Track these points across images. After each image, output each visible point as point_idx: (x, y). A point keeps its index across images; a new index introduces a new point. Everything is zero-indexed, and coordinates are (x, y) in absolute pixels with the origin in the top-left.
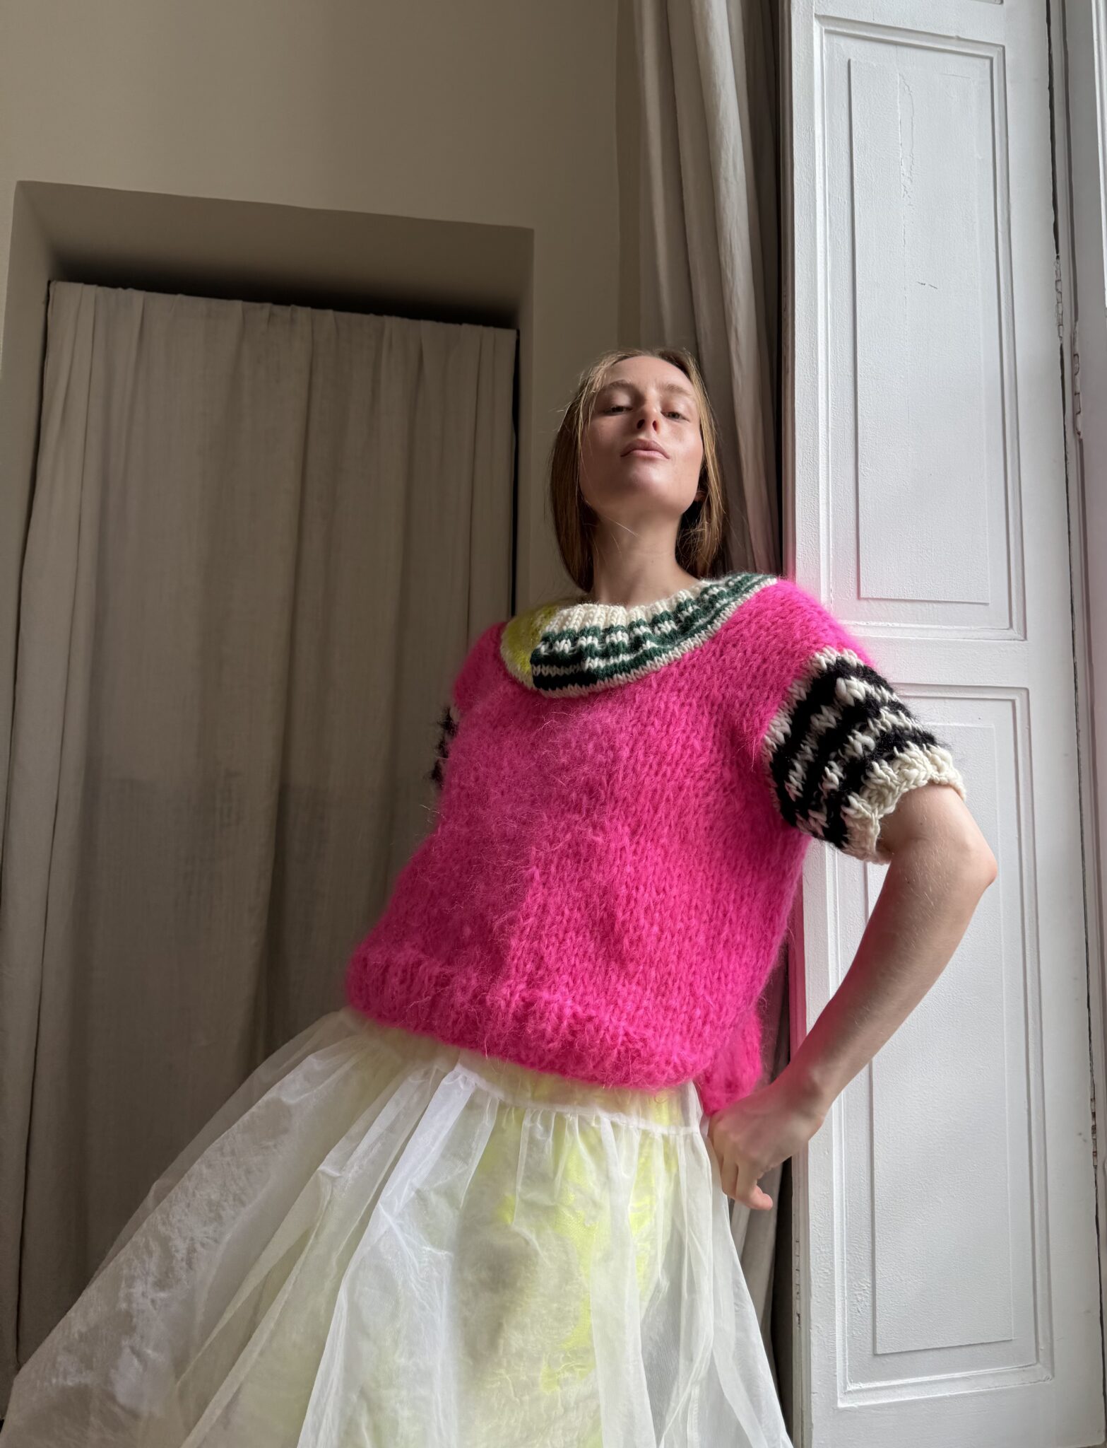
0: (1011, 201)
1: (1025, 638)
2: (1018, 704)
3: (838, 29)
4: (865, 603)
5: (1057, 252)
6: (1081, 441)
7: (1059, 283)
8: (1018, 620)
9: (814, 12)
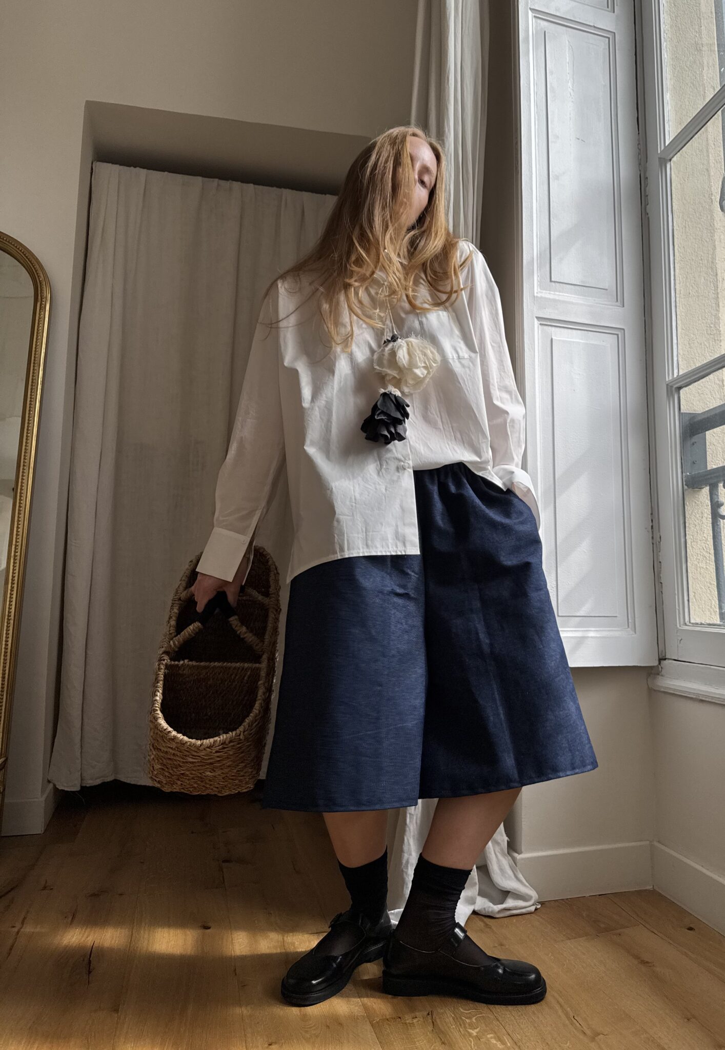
0: (618, 105)
1: (623, 306)
2: (620, 336)
3: (540, 16)
4: (553, 284)
5: (639, 131)
6: (648, 218)
7: (639, 146)
8: (619, 299)
9: (529, 6)
